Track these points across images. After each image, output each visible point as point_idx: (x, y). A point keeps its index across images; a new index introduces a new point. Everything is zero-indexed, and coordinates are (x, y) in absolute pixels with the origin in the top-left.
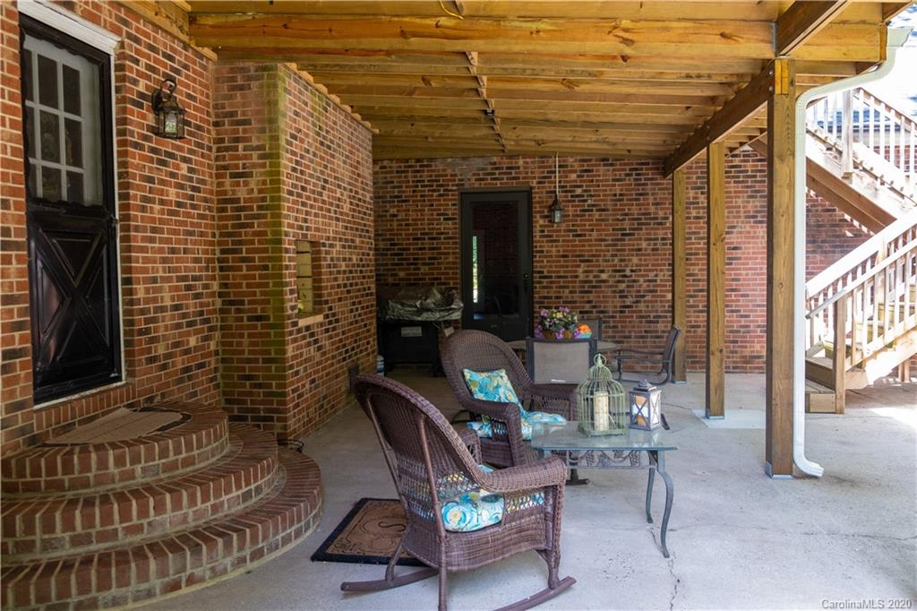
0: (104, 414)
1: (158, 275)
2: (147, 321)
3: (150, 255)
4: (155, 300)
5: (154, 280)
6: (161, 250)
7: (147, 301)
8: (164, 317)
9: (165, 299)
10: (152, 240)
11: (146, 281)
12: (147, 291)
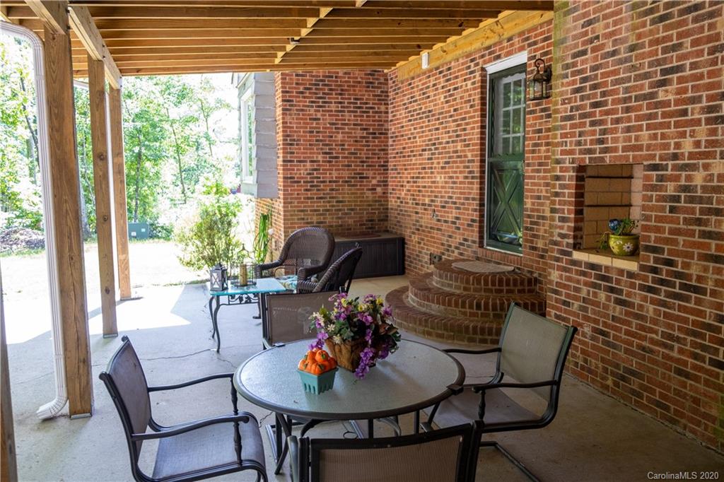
0: (505, 264)
1: (541, 194)
2: (532, 223)
3: (536, 181)
4: (538, 211)
5: (539, 198)
6: (544, 178)
7: (532, 210)
8: (544, 223)
9: (546, 211)
10: (538, 171)
11: (532, 197)
12: (533, 204)
